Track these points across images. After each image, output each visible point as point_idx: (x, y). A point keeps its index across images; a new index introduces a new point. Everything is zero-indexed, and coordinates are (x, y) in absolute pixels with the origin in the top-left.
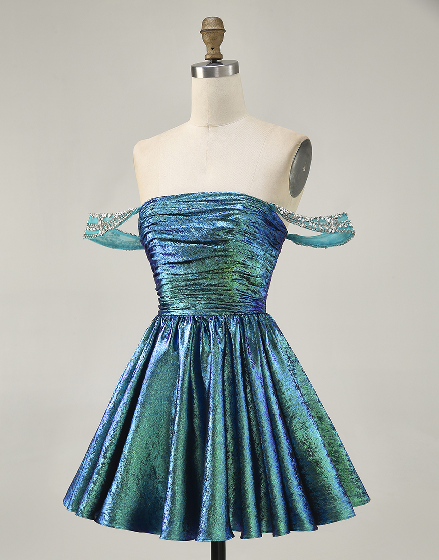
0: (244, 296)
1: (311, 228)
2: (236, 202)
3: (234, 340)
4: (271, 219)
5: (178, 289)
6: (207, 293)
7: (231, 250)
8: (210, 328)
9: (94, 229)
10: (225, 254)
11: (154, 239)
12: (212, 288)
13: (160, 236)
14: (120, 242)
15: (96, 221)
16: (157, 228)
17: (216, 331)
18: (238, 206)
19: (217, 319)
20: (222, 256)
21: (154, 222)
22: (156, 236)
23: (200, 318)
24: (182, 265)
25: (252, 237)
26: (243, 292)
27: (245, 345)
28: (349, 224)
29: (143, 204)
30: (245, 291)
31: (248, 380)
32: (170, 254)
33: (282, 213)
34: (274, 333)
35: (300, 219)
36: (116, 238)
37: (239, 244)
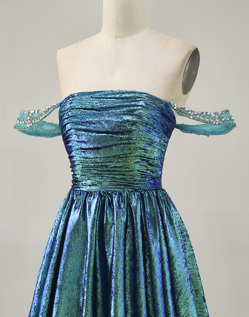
0: (144, 176)
1: (198, 120)
2: (140, 99)
3: (135, 214)
4: (166, 112)
5: (87, 169)
6: (112, 173)
7: (134, 139)
8: (114, 202)
9: (23, 122)
10: (129, 142)
11: (72, 129)
12: (117, 169)
13: (76, 127)
14: (43, 131)
15: (25, 117)
16: (75, 120)
17: (119, 205)
18: (142, 103)
19: (120, 194)
20: (127, 144)
21: (72, 115)
22: (73, 127)
23: (105, 193)
24: (93, 151)
25: (151, 128)
26: (143, 172)
27: (145, 220)
28: (231, 118)
29: (64, 99)
30: (145, 171)
31: (148, 254)
32: (83, 142)
33: (175, 108)
34: (170, 209)
35: (190, 112)
36: (41, 128)
37: (141, 133)
